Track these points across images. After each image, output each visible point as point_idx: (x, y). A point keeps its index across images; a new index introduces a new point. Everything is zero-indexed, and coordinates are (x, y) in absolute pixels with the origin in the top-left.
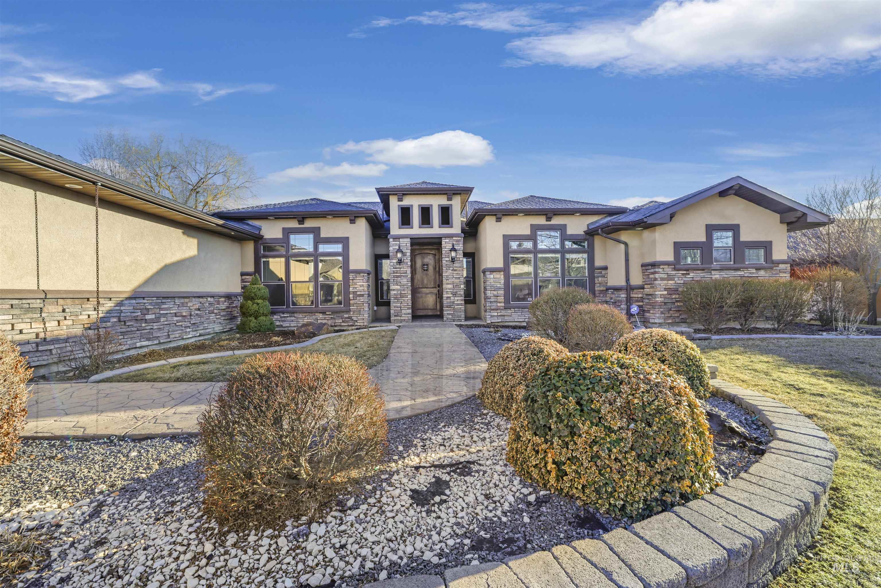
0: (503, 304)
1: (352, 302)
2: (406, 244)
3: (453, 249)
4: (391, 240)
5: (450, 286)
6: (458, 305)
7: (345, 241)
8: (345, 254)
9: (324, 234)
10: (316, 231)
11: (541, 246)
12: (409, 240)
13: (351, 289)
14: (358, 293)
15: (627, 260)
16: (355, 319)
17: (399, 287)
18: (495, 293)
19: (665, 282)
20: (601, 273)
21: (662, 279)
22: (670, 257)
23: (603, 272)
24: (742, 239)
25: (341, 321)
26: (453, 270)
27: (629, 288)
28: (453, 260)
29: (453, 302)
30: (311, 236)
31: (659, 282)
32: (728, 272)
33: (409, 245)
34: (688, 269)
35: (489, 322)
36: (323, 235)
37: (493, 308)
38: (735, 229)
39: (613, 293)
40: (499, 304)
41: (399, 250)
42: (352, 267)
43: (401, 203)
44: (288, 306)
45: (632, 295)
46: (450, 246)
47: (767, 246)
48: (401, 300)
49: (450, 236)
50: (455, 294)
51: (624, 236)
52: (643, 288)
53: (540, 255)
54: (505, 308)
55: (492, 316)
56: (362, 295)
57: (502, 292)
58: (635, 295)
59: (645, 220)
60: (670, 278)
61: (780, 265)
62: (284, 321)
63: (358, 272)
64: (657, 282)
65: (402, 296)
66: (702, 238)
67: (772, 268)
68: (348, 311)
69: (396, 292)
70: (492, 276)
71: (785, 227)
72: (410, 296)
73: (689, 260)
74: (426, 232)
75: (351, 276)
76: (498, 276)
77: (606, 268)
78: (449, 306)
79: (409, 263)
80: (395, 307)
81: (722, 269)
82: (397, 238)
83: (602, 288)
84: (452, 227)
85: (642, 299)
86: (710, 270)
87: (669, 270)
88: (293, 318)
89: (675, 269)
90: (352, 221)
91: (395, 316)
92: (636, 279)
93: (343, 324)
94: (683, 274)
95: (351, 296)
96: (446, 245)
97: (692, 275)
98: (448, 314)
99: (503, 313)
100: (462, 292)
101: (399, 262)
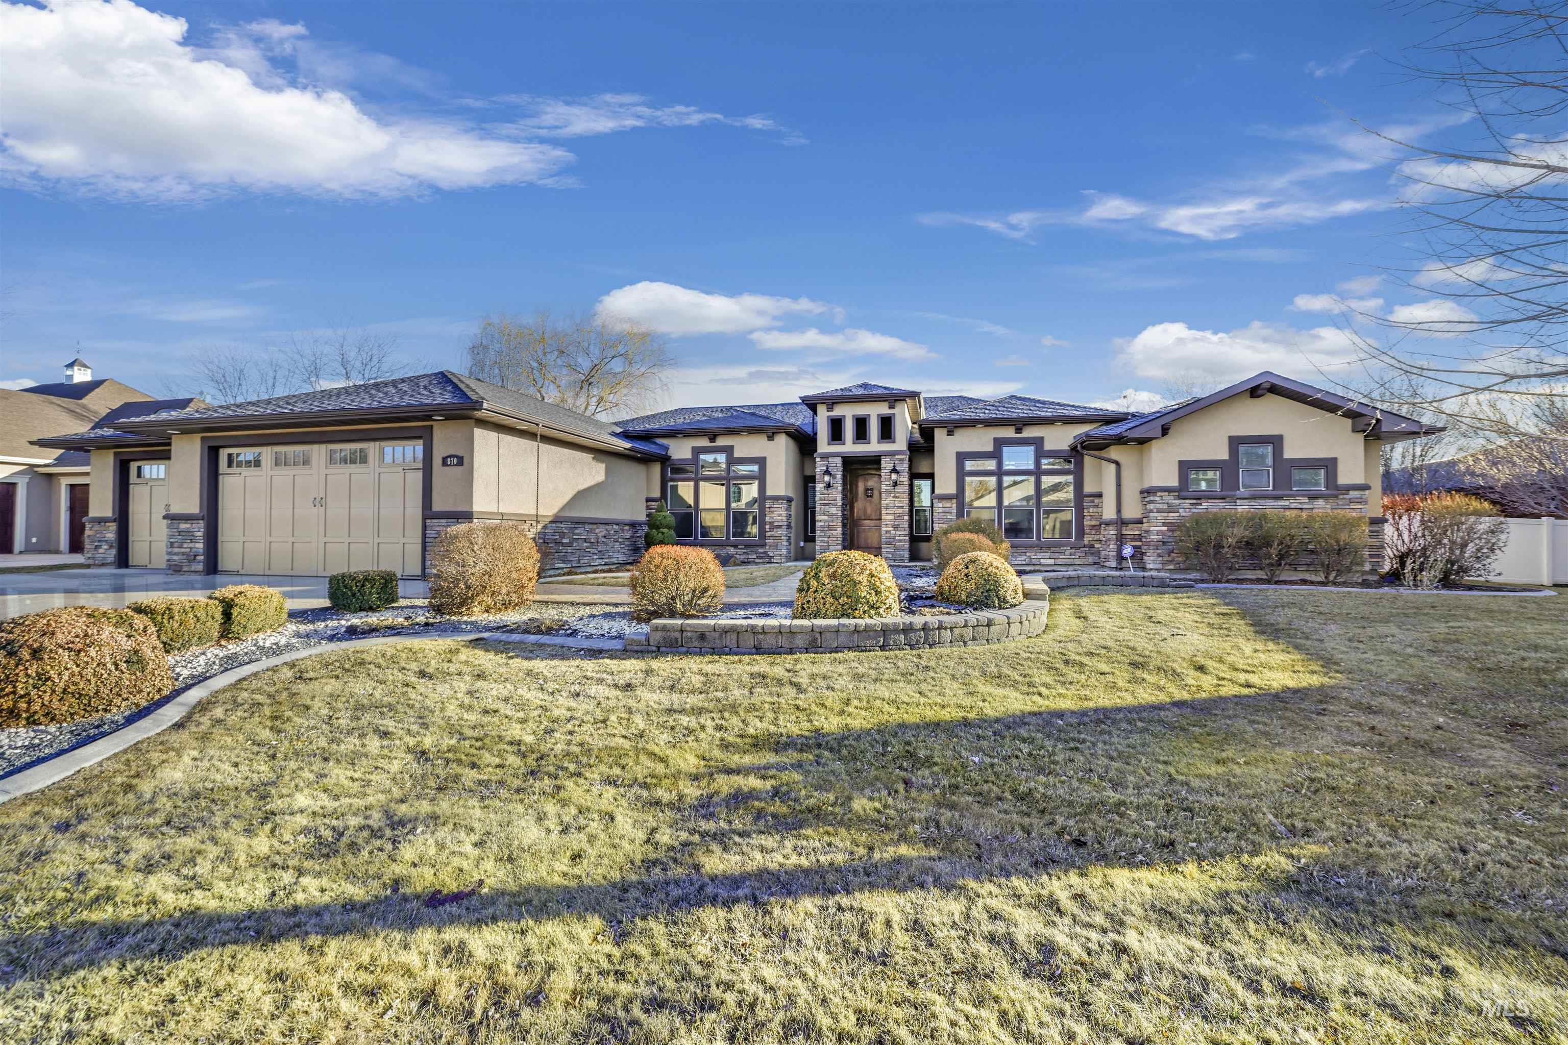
1: (767, 534)
2: (837, 463)
3: (894, 470)
4: (818, 459)
5: (891, 518)
6: (900, 541)
7: (761, 462)
8: (761, 478)
9: (738, 454)
10: (729, 450)
11: (1008, 465)
12: (840, 459)
13: (767, 519)
14: (776, 524)
15: (1119, 485)
16: (771, 554)
17: (826, 518)
19: (1165, 514)
21: (1159, 511)
22: (1174, 482)
23: (1096, 501)
24: (1287, 455)
25: (755, 556)
26: (895, 497)
27: (1121, 523)
28: (895, 484)
29: (894, 538)
30: (724, 456)
31: (1155, 515)
32: (1262, 502)
33: (840, 465)
34: (1199, 498)
36: (736, 455)
38: (1276, 442)
41: (827, 472)
42: (771, 492)
43: (831, 414)
44: (696, 537)
45: (1124, 532)
46: (890, 467)
47: (1330, 465)
48: (830, 532)
49: (891, 454)
50: (896, 528)
51: (1114, 452)
52: (1142, 523)
53: (1006, 478)
56: (780, 527)
58: (1127, 531)
60: (1171, 509)
61: (1351, 493)
63: (776, 498)
64: (1151, 515)
65: (830, 528)
66: (1223, 454)
67: (1336, 497)
68: (764, 545)
69: (822, 523)
70: (941, 505)
71: (1360, 437)
72: (840, 529)
73: (1203, 485)
74: (861, 449)
75: (769, 503)
76: (949, 505)
77: (1099, 495)
78: (889, 543)
79: (840, 488)
81: (1253, 498)
82: (825, 457)
83: (1093, 523)
84: (894, 443)
85: (1140, 538)
86: (1234, 500)
87: (1170, 499)
89: (1179, 497)
90: (770, 438)
91: (821, 550)
92: (1132, 511)
94: (1192, 504)
95: (767, 527)
96: (886, 464)
97: (1205, 505)
98: (888, 552)
100: (906, 525)
101: (829, 486)
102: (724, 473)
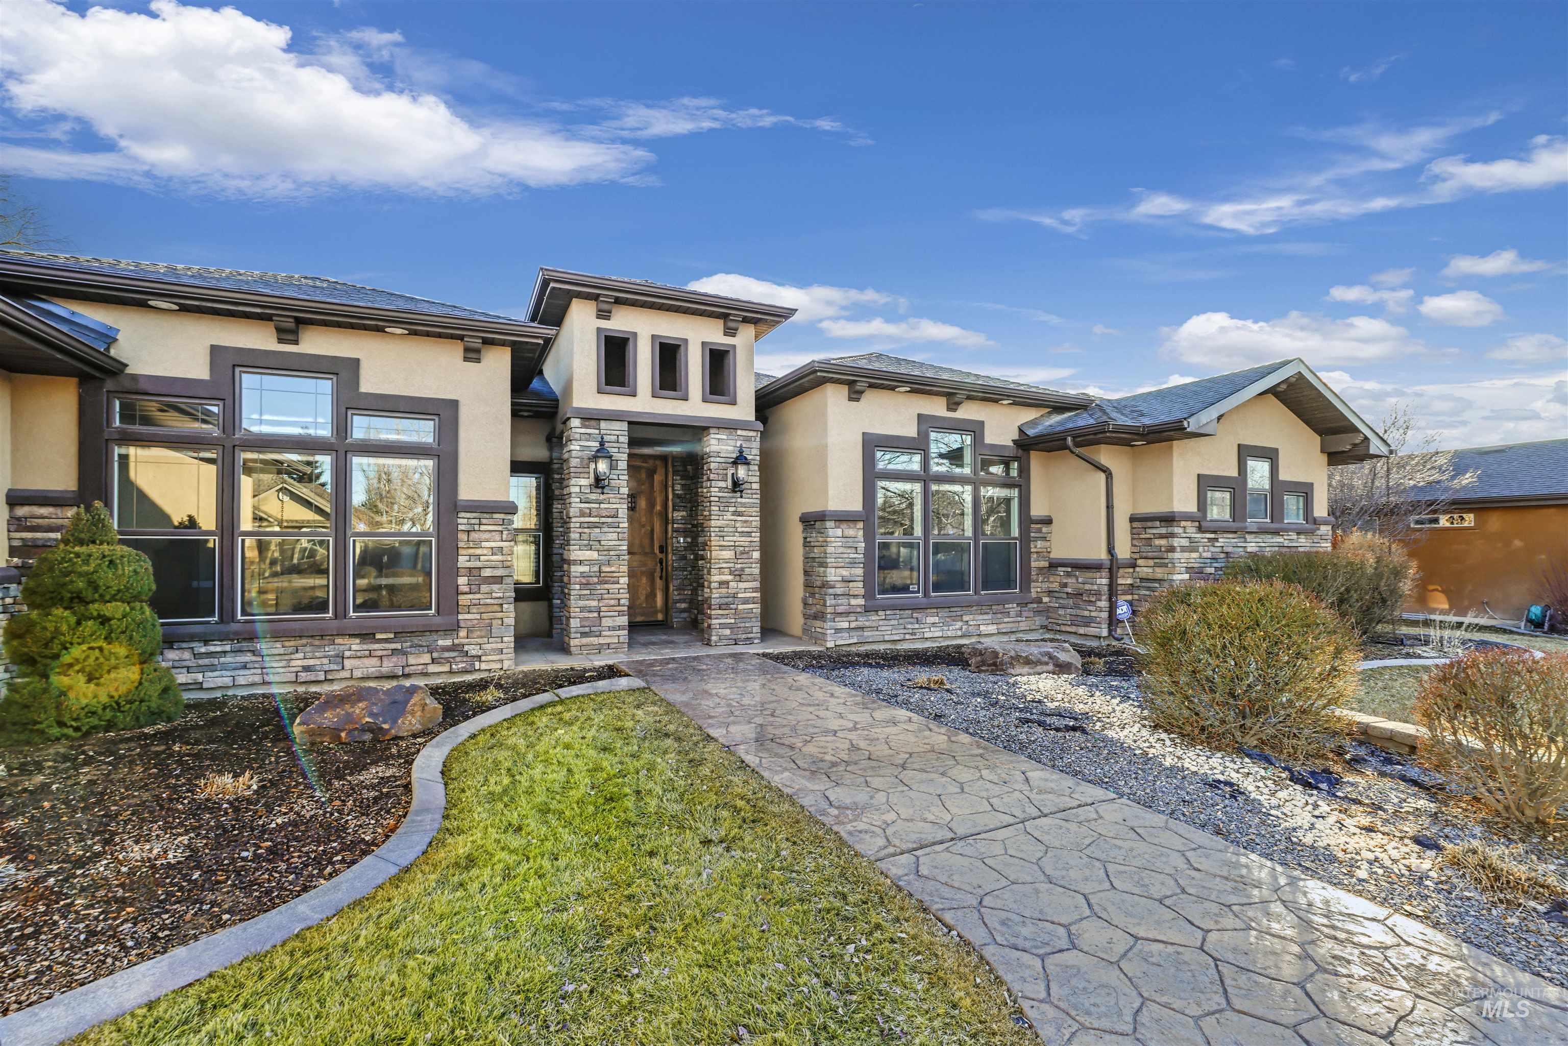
0: (861, 601)
1: (464, 600)
2: (618, 432)
3: (742, 460)
4: (574, 422)
5: (728, 554)
6: (746, 601)
7: (445, 413)
8: (446, 452)
9: (370, 383)
10: (342, 370)
12: (625, 426)
13: (463, 561)
14: (487, 573)
15: (1109, 507)
16: (474, 650)
17: (594, 555)
18: (845, 572)
20: (1040, 531)
23: (1044, 530)
25: (426, 658)
26: (736, 513)
29: (734, 596)
30: (326, 386)
33: (624, 439)
35: (830, 644)
36: (367, 387)
37: (840, 609)
39: (1068, 575)
40: (853, 602)
41: (602, 453)
42: (467, 492)
43: (604, 324)
44: (227, 616)
45: (1118, 581)
46: (729, 452)
48: (601, 589)
49: (730, 426)
50: (739, 575)
51: (1105, 455)
52: (1134, 566)
53: (934, 487)
54: (867, 610)
55: (838, 631)
57: (859, 571)
58: (1121, 579)
62: (212, 668)
63: (486, 508)
65: (603, 579)
68: (452, 629)
69: (585, 569)
70: (839, 532)
72: (624, 580)
74: (668, 409)
75: (463, 521)
76: (851, 532)
77: (1048, 521)
78: (726, 606)
79: (625, 491)
80: (583, 609)
82: (591, 418)
84: (733, 403)
85: (1131, 588)
88: (248, 657)
90: (472, 355)
91: (584, 635)
92: (1122, 547)
93: (432, 668)
95: (462, 581)
96: (720, 447)
98: (723, 626)
99: (862, 621)
100: (756, 570)
101: (599, 483)
102: (325, 432)
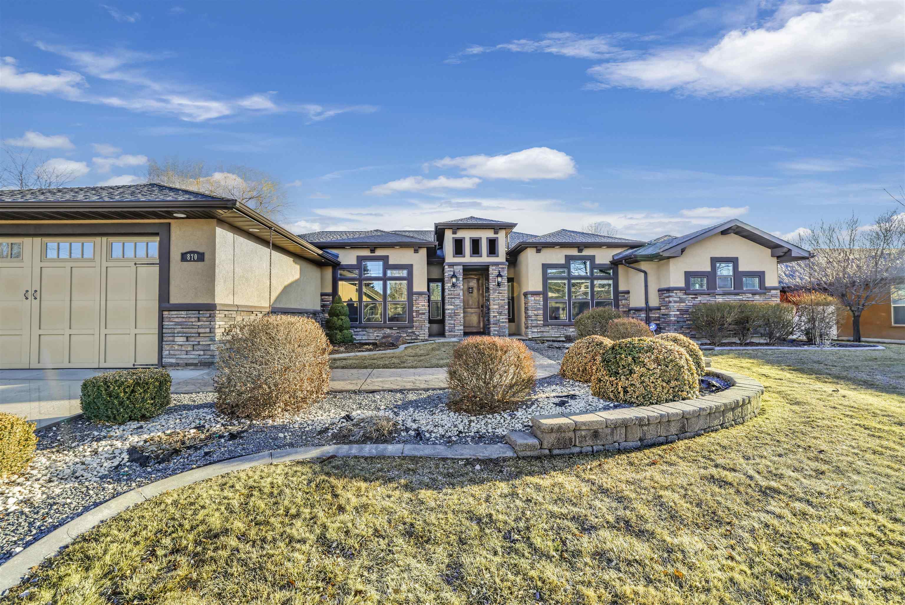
0: (542, 322)
1: (415, 319)
2: (459, 269)
3: (499, 275)
4: (446, 267)
5: (496, 307)
6: (503, 322)
7: (409, 268)
8: (409, 279)
9: (391, 262)
10: (385, 259)
11: (574, 273)
12: (462, 267)
13: (414, 308)
14: (421, 312)
15: (646, 286)
16: (417, 333)
17: (453, 307)
18: (536, 312)
19: (678, 304)
20: (624, 296)
21: (675, 302)
22: (682, 284)
23: (626, 296)
24: (740, 269)
25: (405, 335)
26: (499, 293)
27: (648, 309)
28: (499, 284)
29: (499, 321)
30: (381, 263)
31: (673, 304)
32: (729, 297)
33: (461, 271)
34: (696, 294)
35: (530, 337)
37: (533, 325)
38: (734, 261)
39: (634, 313)
40: (539, 322)
41: (454, 276)
42: (415, 289)
43: (455, 236)
44: (360, 322)
45: (650, 315)
46: (496, 273)
47: (761, 275)
48: (455, 318)
49: (496, 264)
50: (500, 314)
51: (644, 266)
52: (660, 309)
53: (573, 281)
54: (544, 325)
55: (533, 332)
56: (424, 314)
57: (541, 312)
58: (652, 315)
59: (661, 254)
60: (682, 301)
61: (772, 291)
62: (357, 335)
63: (420, 294)
64: (671, 304)
65: (456, 314)
66: (708, 269)
67: (765, 294)
68: (412, 327)
69: (450, 311)
70: (533, 298)
71: (775, 260)
72: (462, 315)
73: (697, 287)
74: (476, 260)
75: (414, 297)
76: (538, 298)
77: (628, 292)
78: (496, 324)
79: (462, 287)
80: (449, 324)
81: (724, 294)
82: (451, 265)
83: (625, 309)
84: (498, 256)
85: (658, 319)
86: (714, 295)
87: (681, 294)
88: (365, 333)
89: (686, 294)
90: (416, 251)
91: (450, 331)
92: (654, 302)
93: (407, 338)
94: (692, 298)
95: (414, 314)
96: (493, 271)
97: (699, 298)
98: (495, 330)
99: (542, 329)
100: (506, 312)
101: (454, 285)
102: (381, 275)
